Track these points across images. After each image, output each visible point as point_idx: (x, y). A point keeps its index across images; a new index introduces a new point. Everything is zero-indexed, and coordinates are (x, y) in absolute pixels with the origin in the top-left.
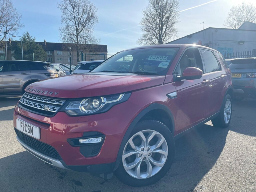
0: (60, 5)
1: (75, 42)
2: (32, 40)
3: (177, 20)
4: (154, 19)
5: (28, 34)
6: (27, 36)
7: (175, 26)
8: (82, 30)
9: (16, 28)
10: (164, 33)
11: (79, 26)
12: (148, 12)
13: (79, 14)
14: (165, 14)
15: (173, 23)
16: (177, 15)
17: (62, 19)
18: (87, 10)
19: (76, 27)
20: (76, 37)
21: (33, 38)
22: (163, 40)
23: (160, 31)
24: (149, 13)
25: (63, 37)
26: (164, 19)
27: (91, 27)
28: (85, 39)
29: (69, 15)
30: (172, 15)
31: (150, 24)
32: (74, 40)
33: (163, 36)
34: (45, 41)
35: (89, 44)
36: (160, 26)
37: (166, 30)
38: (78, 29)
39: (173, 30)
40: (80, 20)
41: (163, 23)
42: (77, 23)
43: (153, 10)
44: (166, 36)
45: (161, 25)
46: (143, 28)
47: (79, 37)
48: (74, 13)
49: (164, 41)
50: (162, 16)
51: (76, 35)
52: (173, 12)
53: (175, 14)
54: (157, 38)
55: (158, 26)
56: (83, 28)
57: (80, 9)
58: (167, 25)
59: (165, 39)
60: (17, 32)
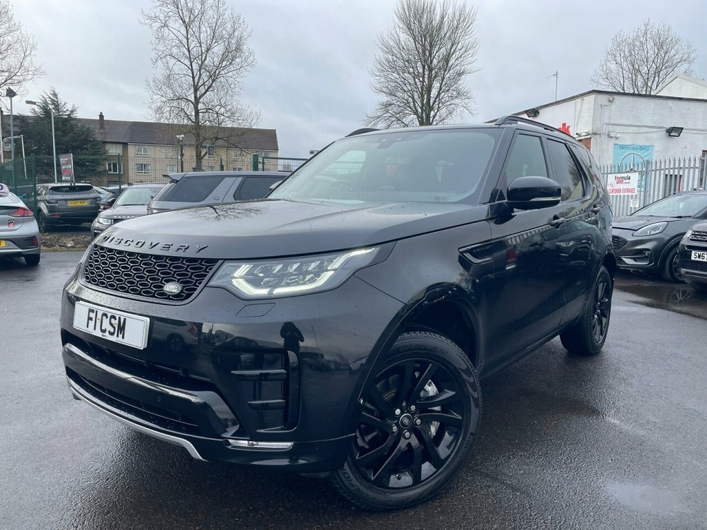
0: (150, 18)
1: (191, 120)
2: (68, 113)
3: (469, 66)
4: (407, 61)
5: (55, 95)
6: (53, 100)
7: (465, 83)
8: (209, 88)
9: (21, 78)
10: (435, 102)
11: (200, 75)
12: (392, 43)
13: (200, 43)
14: (437, 48)
15: (460, 74)
16: (471, 51)
17: (153, 55)
18: (224, 32)
19: (193, 78)
20: (192, 106)
21: (69, 107)
22: (431, 119)
23: (425, 96)
24: (395, 45)
25: (159, 104)
26: (435, 61)
27: (237, 79)
28: (217, 113)
29: (174, 44)
30: (458, 52)
31: (397, 76)
32: (188, 116)
33: (431, 108)
34: (101, 116)
35: (230, 126)
36: (424, 81)
37: (439, 94)
38: (199, 84)
39: (460, 94)
40: (205, 60)
41: (433, 72)
42: (195, 66)
43: (405, 38)
44: (439, 107)
45: (426, 80)
46: (378, 86)
47: (200, 106)
48: (188, 39)
49: (435, 123)
50: (430, 55)
51: (193, 100)
52: (460, 44)
53: (464, 49)
54: (416, 113)
55: (419, 80)
56: (213, 81)
57: (203, 29)
58: (443, 78)
59: (437, 117)
60: (22, 89)
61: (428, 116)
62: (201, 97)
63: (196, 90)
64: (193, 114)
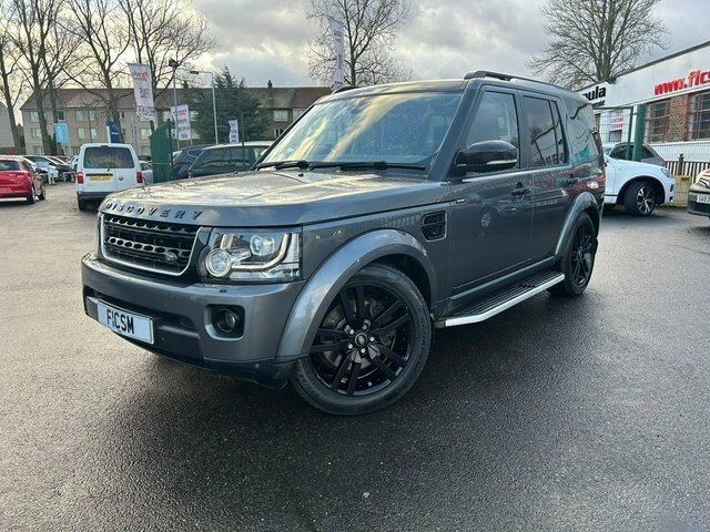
1: (348, 81)
2: (239, 83)
8: (365, 47)
10: (617, 39)
11: (357, 33)
19: (350, 38)
20: (349, 67)
21: (239, 78)
22: (612, 60)
23: (605, 34)
28: (373, 72)
32: (344, 77)
33: (612, 48)
34: (270, 84)
36: (604, 16)
37: (623, 29)
38: (356, 43)
39: (649, 28)
40: (361, 18)
41: (616, 5)
42: (352, 26)
44: (622, 46)
45: (607, 15)
47: (357, 66)
49: (615, 65)
51: (350, 60)
54: (593, 54)
55: (599, 16)
56: (370, 38)
58: (629, 11)
59: (619, 58)
61: (608, 58)
62: (358, 56)
63: (352, 52)
64: (350, 74)
